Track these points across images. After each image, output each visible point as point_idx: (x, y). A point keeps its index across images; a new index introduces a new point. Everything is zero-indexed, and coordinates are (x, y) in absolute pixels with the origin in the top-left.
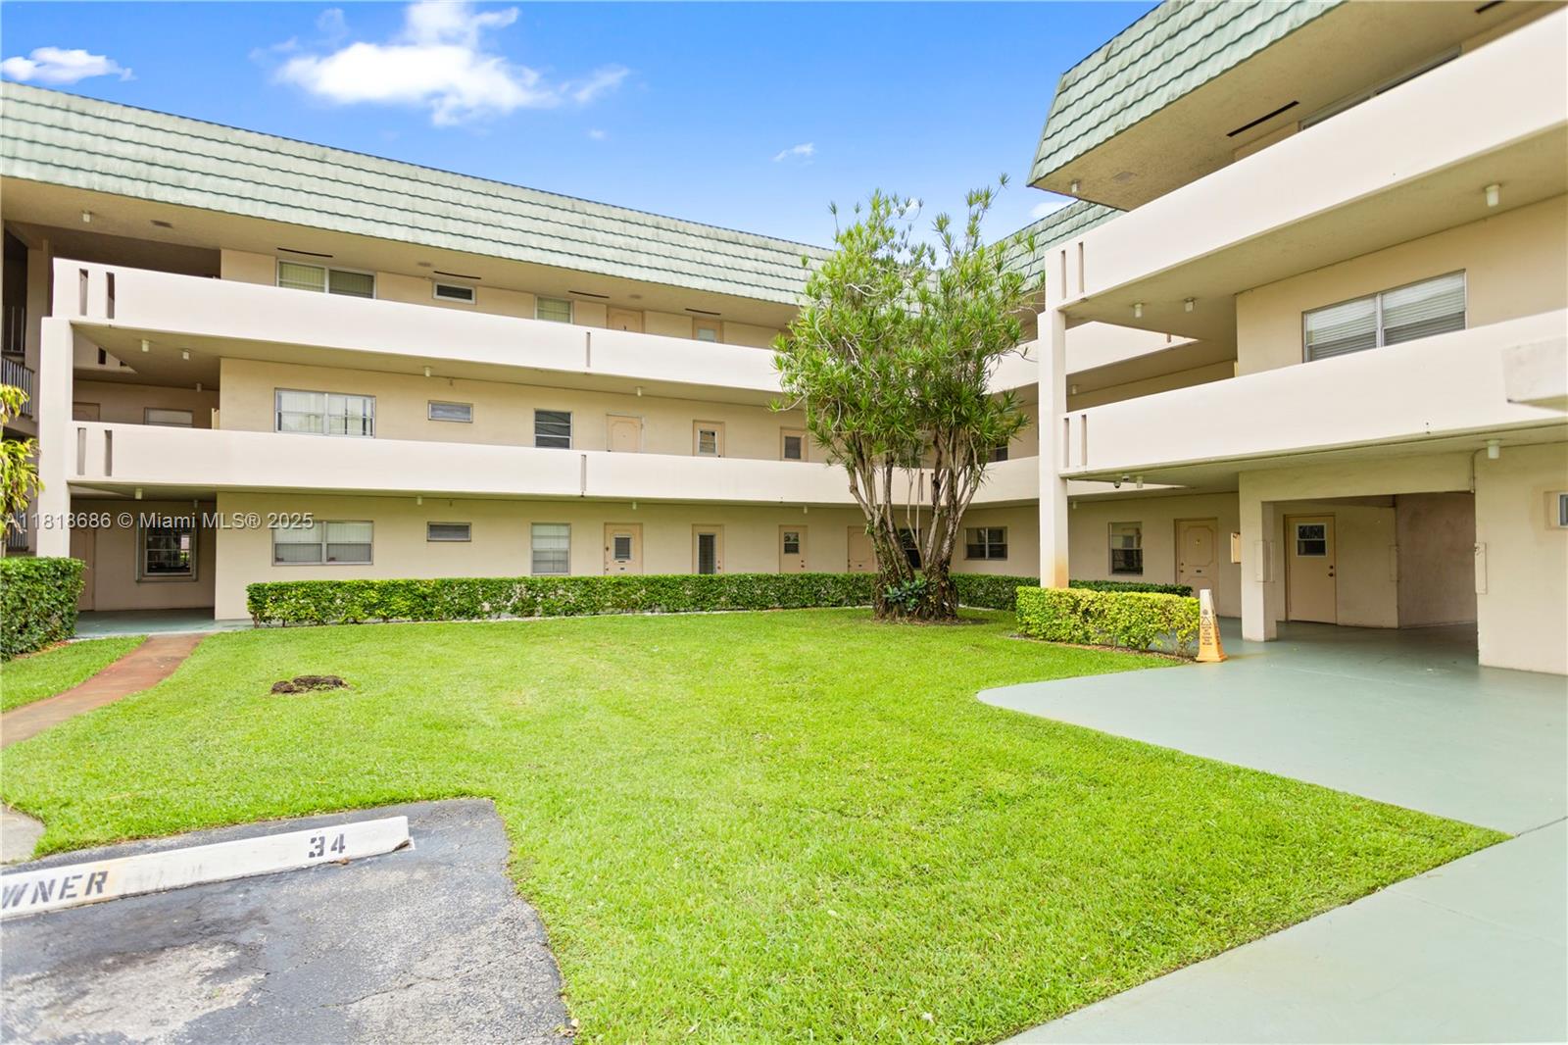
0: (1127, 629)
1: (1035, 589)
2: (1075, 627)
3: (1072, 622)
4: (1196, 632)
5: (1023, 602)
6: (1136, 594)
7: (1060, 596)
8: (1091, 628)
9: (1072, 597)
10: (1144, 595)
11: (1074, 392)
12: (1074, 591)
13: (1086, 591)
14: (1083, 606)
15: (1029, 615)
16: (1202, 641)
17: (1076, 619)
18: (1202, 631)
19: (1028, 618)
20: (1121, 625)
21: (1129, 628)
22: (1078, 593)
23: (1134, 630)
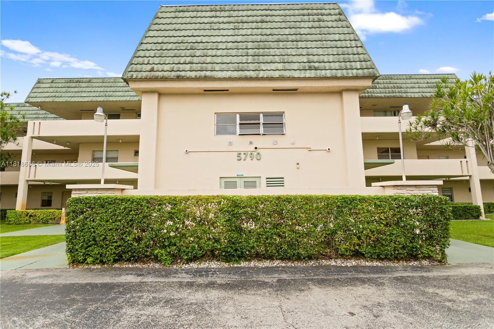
0: (42, 219)
1: (14, 211)
2: (27, 220)
3: (26, 219)
4: (60, 218)
5: (9, 215)
6: (46, 210)
7: (22, 212)
8: (31, 220)
9: (26, 212)
10: (48, 210)
11: (34, 154)
12: (27, 210)
13: (31, 210)
14: (30, 214)
15: (11, 218)
16: (62, 219)
17: (27, 218)
18: (62, 217)
19: (10, 219)
20: (41, 218)
21: (43, 218)
22: (28, 211)
23: (44, 219)
